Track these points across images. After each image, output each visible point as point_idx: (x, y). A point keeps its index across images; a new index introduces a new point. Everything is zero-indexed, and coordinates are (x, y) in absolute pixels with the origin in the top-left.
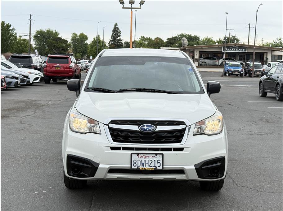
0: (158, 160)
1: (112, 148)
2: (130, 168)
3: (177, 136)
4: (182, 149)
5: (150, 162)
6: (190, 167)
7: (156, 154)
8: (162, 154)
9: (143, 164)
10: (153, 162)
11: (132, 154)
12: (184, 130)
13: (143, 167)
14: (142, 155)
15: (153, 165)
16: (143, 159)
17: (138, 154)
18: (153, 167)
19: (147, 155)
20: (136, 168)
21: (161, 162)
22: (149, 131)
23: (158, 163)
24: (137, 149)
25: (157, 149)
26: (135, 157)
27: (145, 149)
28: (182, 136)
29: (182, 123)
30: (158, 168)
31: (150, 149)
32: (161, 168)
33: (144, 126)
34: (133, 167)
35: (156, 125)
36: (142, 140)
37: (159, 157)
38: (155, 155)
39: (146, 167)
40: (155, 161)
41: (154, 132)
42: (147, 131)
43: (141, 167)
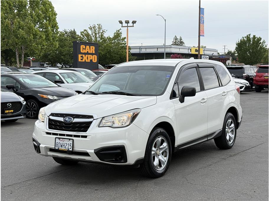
0: (70, 144)
1: (48, 133)
2: (54, 148)
3: (85, 127)
4: (86, 137)
5: (66, 145)
6: (91, 151)
7: (70, 139)
8: (73, 140)
9: (62, 146)
10: (68, 145)
11: (56, 138)
12: (91, 122)
13: (61, 148)
14: (61, 139)
15: (67, 147)
16: (62, 142)
17: (59, 138)
18: (67, 149)
19: (65, 140)
20: (57, 148)
21: (71, 145)
22: (69, 122)
23: (70, 146)
24: (61, 135)
25: (71, 136)
26: (57, 140)
27: (64, 135)
28: (89, 127)
29: (91, 117)
30: (70, 150)
31: (68, 135)
32: (71, 150)
33: (66, 118)
34: (56, 148)
35: (74, 118)
36: (64, 129)
37: (71, 142)
38: (69, 140)
39: (63, 148)
40: (68, 144)
41: (72, 123)
42: (68, 122)
43: (60, 148)
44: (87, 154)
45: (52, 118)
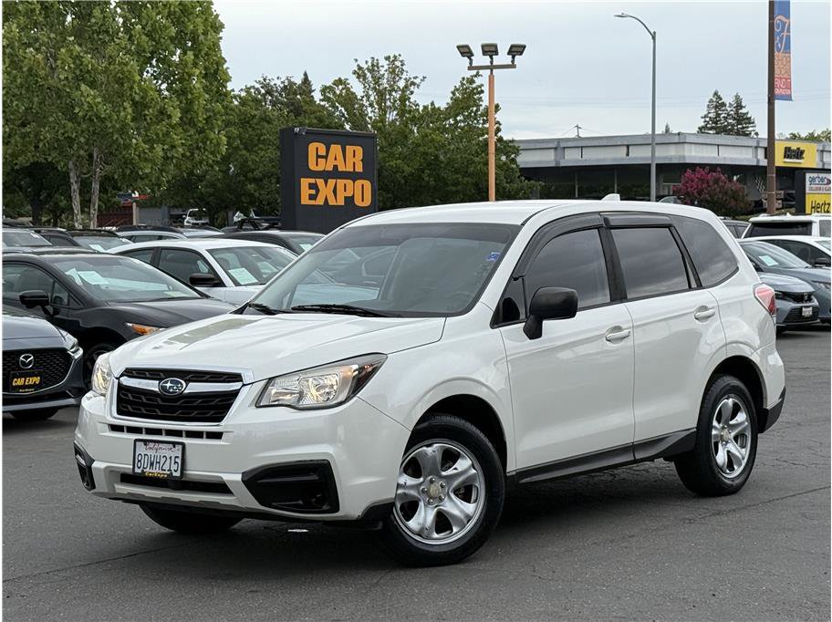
0: (176, 457)
2: (130, 472)
3: (217, 406)
4: (218, 436)
5: (163, 460)
6: (233, 478)
7: (174, 444)
8: (183, 445)
9: (152, 464)
10: (168, 460)
11: (136, 440)
12: (235, 394)
13: (151, 471)
14: (151, 445)
15: (166, 467)
16: (152, 453)
17: (146, 442)
18: (167, 472)
19: (161, 445)
20: (139, 471)
21: (179, 461)
22: (172, 392)
23: (175, 462)
24: (150, 431)
25: (178, 433)
26: (141, 449)
27: (158, 432)
28: (229, 407)
29: (236, 377)
30: (175, 474)
31: (170, 432)
32: (178, 474)
33: (167, 382)
34: (137, 470)
35: (188, 381)
36: (159, 414)
37: (178, 451)
38: (171, 446)
39: (155, 471)
40: (171, 458)
41: (182, 396)
42: (170, 392)
43: (148, 470)
44: (221, 488)
45: (127, 381)
